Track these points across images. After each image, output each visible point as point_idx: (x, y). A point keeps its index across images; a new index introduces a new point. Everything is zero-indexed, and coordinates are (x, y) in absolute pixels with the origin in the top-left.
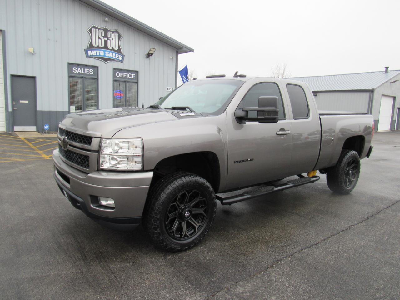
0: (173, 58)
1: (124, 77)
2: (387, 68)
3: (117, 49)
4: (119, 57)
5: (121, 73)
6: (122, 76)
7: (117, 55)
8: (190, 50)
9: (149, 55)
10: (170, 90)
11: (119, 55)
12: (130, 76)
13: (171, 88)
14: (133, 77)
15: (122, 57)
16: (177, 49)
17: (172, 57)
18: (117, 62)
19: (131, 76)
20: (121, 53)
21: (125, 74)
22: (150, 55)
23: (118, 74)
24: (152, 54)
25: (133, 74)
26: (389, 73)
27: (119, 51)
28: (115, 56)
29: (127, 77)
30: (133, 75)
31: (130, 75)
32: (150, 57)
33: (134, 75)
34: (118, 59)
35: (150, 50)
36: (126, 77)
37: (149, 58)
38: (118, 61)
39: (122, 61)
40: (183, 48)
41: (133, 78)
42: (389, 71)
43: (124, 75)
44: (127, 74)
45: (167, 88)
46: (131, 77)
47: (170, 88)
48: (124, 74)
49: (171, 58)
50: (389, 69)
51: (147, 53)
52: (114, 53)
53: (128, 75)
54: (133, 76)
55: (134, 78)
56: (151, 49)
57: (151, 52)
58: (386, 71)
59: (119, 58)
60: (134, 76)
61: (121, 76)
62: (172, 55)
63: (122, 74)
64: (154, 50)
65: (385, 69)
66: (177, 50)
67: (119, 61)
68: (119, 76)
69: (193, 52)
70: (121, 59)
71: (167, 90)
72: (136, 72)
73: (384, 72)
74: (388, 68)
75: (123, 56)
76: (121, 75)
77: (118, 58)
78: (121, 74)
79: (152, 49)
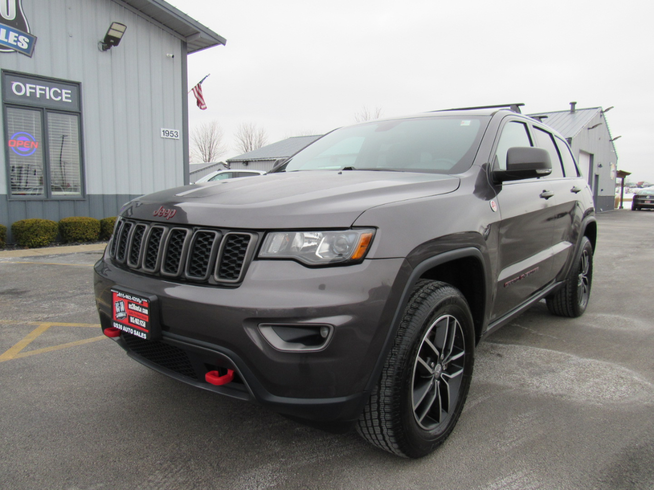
0: (173, 57)
1: (38, 96)
2: (573, 104)
3: (12, 16)
4: (18, 41)
5: (28, 86)
6: (33, 95)
7: (12, 35)
8: (216, 40)
9: (110, 42)
10: (169, 137)
11: (20, 34)
12: (56, 94)
13: (174, 131)
14: (66, 98)
15: (27, 40)
16: (183, 35)
17: (171, 55)
18: (14, 55)
19: (61, 95)
20: (26, 31)
21: (41, 89)
22: (112, 41)
23: (19, 89)
24: (116, 41)
25: (64, 91)
26: (577, 114)
27: (18, 24)
28: (7, 37)
29: (48, 97)
30: (66, 93)
31: (55, 92)
32: (113, 47)
33: (70, 92)
34: (17, 46)
35: (110, 28)
36: (43, 96)
37: (108, 50)
38: (16, 51)
39: (29, 52)
40: (198, 33)
41: (64, 100)
42: (578, 110)
43: (38, 92)
44: (48, 89)
45: (162, 129)
46: (59, 98)
47: (170, 131)
48: (38, 87)
49: (169, 57)
50: (577, 107)
51: (102, 37)
52: (4, 28)
53: (50, 93)
54: (64, 95)
55: (70, 101)
56: (112, 24)
57: (112, 33)
58: (573, 111)
59: (20, 45)
60: (69, 96)
61: (28, 95)
62: (171, 49)
63: (31, 88)
64: (122, 28)
65: (570, 106)
66: (184, 40)
67: (18, 50)
68: (22, 93)
69: (224, 44)
70: (25, 46)
71: (162, 136)
72: (76, 86)
73: (569, 112)
74: (576, 105)
75: (32, 40)
76: (29, 91)
77: (15, 44)
78: (27, 89)
79: (115, 26)
